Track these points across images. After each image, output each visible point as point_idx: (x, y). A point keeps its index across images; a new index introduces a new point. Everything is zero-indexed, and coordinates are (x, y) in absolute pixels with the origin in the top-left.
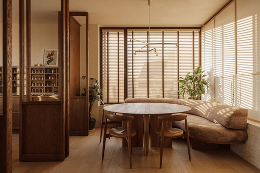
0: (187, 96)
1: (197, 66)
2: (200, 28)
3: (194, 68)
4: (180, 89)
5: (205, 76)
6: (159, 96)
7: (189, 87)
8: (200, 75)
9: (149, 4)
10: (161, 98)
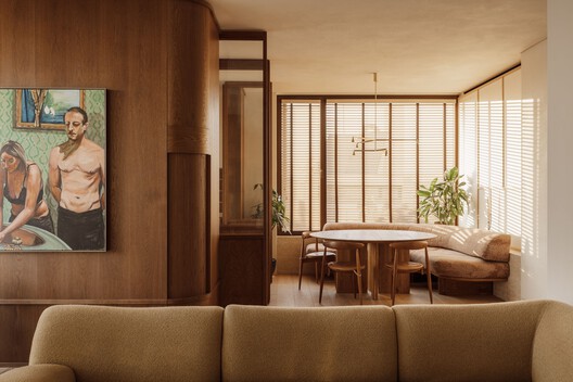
0: (433, 218)
1: (451, 165)
2: (456, 97)
3: (445, 169)
4: (420, 206)
5: (463, 184)
6: (381, 219)
7: (436, 203)
8: (457, 183)
9: (375, 80)
10: (387, 222)
